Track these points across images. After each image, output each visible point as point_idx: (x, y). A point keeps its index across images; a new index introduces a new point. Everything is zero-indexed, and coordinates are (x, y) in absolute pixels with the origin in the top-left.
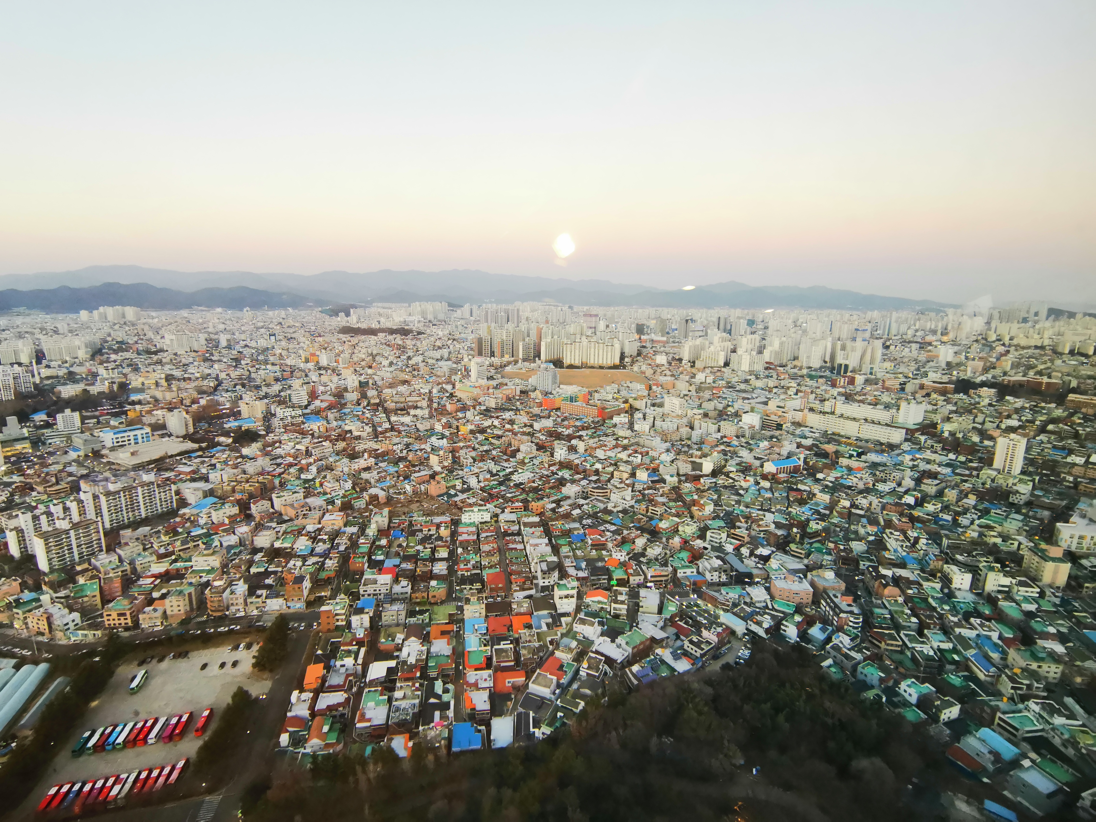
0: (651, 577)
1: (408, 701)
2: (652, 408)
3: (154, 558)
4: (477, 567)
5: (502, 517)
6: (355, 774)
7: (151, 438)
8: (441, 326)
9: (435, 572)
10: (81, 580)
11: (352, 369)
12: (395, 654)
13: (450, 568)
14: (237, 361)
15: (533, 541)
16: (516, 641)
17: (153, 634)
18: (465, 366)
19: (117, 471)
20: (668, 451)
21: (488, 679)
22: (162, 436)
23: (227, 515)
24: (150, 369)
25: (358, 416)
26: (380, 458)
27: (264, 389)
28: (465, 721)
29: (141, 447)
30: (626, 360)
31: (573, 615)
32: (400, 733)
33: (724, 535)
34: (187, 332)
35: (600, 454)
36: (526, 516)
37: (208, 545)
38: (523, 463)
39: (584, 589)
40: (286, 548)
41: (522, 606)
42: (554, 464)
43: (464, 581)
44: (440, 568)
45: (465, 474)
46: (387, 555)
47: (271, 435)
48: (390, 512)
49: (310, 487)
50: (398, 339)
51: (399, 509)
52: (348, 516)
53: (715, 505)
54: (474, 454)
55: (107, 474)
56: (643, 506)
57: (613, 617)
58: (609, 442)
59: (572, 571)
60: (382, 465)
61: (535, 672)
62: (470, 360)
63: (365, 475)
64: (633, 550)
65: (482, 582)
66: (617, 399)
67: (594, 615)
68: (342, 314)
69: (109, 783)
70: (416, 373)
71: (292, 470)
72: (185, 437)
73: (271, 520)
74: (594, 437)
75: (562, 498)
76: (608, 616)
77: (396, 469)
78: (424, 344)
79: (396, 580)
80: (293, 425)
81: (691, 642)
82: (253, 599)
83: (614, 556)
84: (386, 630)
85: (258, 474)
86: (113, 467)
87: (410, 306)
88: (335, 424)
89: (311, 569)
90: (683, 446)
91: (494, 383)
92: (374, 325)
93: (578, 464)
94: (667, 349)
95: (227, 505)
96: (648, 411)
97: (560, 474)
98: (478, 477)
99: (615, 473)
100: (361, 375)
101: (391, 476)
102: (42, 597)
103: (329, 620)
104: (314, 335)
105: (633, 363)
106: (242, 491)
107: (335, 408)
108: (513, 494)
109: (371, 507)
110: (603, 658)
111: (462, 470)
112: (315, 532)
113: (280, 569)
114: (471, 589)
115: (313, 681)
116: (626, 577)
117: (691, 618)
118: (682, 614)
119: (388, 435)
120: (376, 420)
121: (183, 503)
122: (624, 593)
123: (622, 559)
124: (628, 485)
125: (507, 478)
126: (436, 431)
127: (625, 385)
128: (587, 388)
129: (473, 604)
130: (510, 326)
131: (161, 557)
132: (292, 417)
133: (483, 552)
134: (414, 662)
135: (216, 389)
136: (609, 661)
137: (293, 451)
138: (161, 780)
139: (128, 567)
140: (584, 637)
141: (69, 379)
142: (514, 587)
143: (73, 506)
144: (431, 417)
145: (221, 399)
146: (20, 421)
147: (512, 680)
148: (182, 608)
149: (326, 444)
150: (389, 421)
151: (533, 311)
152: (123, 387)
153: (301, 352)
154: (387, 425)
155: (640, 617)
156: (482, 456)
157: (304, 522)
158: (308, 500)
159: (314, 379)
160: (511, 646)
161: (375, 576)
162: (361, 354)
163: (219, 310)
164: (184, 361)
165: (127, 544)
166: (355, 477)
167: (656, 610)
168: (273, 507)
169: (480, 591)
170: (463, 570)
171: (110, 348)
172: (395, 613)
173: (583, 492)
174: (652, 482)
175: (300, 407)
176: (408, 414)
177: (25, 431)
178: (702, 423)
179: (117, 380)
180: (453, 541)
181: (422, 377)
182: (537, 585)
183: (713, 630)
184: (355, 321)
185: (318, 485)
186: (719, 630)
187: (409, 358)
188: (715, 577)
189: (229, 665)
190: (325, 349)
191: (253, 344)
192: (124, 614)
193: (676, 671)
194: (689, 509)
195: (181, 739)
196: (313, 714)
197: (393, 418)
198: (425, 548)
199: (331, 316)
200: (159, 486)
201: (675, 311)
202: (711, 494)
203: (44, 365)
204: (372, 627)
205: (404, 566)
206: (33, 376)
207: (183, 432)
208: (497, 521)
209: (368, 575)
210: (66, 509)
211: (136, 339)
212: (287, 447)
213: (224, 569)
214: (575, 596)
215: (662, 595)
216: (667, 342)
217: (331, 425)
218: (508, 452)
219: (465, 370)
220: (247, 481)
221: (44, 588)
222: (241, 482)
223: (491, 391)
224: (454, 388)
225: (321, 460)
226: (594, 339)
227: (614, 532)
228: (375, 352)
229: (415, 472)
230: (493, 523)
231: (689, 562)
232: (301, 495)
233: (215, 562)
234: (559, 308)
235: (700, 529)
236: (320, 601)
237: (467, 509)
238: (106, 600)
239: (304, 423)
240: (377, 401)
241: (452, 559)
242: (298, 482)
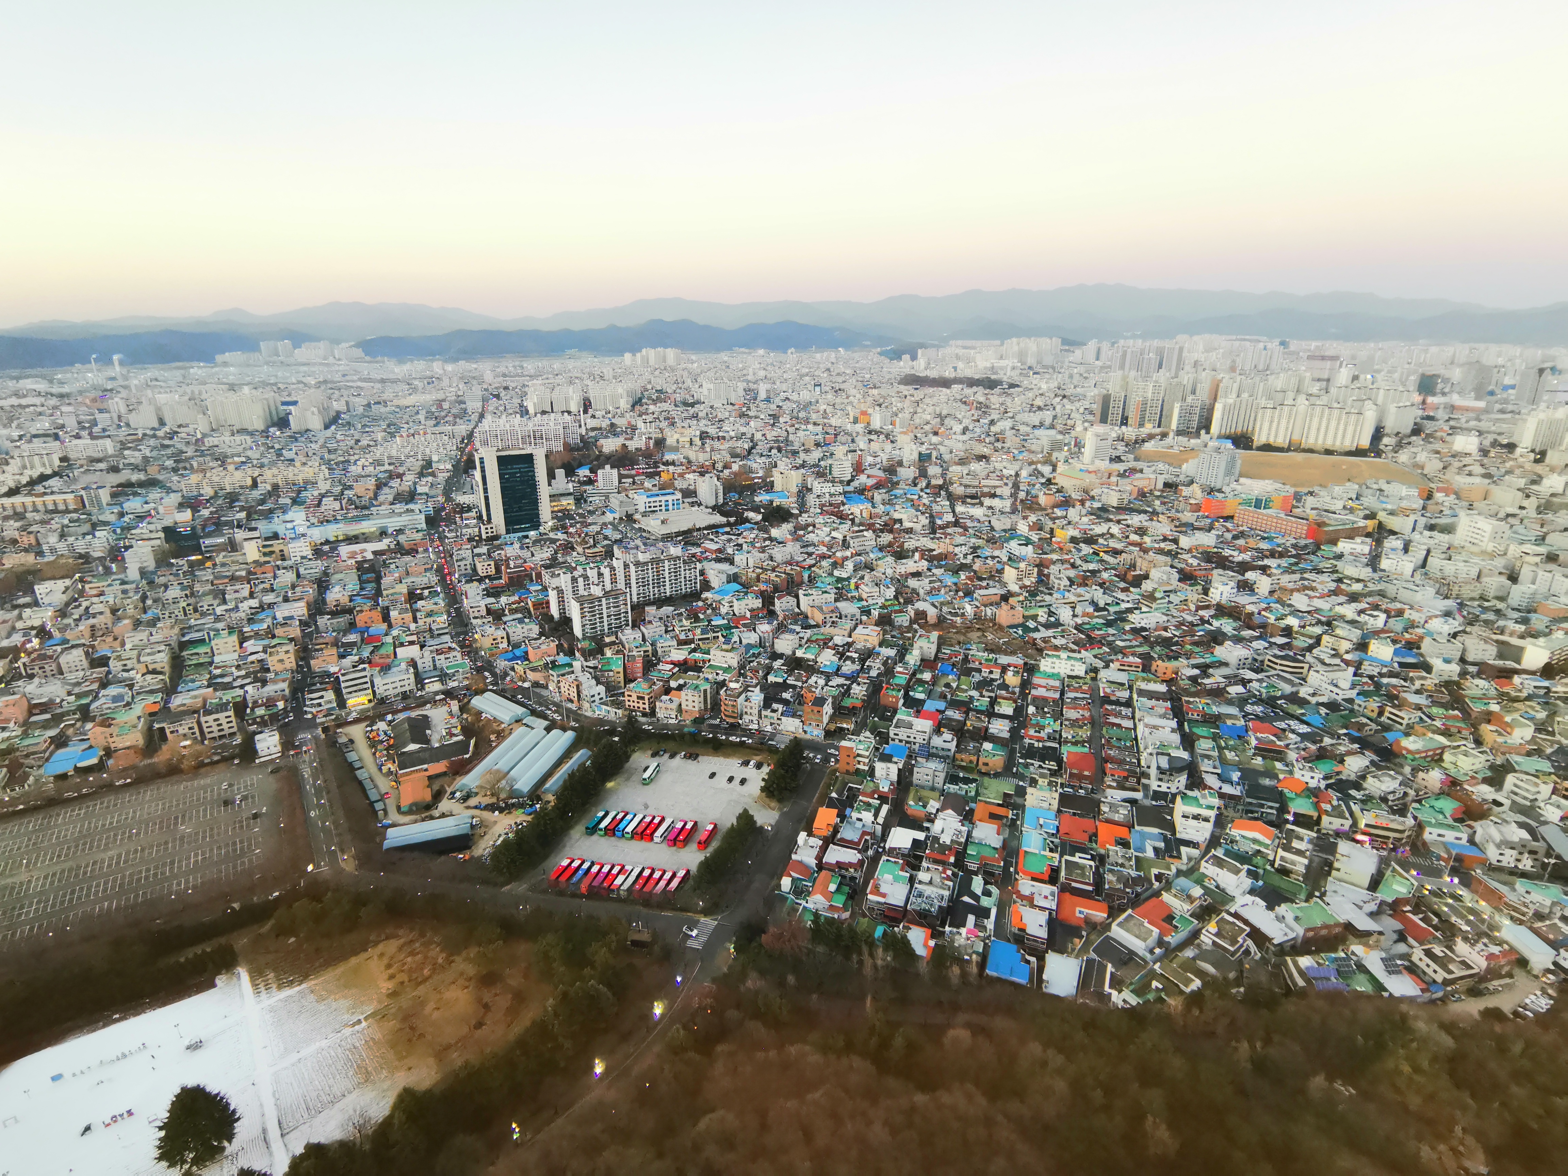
0: (1367, 825)
1: (935, 889)
2: (1427, 533)
3: (675, 643)
4: (1055, 739)
5: (1103, 674)
6: (860, 953)
7: (681, 506)
8: (1047, 376)
9: (991, 731)
10: (608, 653)
11: (912, 435)
12: (926, 825)
13: (1014, 731)
14: (775, 417)
15: (1148, 720)
16: (1101, 860)
17: (666, 726)
18: (1076, 438)
19: (648, 541)
20: (1448, 614)
21: (1050, 897)
22: (692, 504)
23: (750, 607)
24: (686, 424)
25: (912, 501)
26: (935, 562)
27: (802, 455)
28: (1009, 941)
29: (672, 515)
30: (1386, 440)
31: (1203, 846)
32: (920, 925)
33: (1546, 789)
34: (725, 380)
35: (1300, 601)
36: (1144, 679)
37: (727, 641)
38: (1151, 597)
39: (1230, 813)
40: (808, 660)
41: (1118, 812)
42: (1207, 607)
43: (1031, 753)
44: (1000, 728)
45: (1054, 600)
46: (930, 694)
47: (805, 515)
48: (940, 637)
49: (843, 588)
50: (979, 394)
51: (952, 634)
52: (885, 632)
53: (1538, 730)
54: (1072, 573)
55: (638, 542)
56: (1373, 704)
57: (1277, 870)
58: (1322, 583)
59: (1211, 781)
60: (938, 572)
61: (1125, 911)
62: (1086, 429)
63: (912, 583)
64: (1338, 773)
65: (1060, 762)
66: (1351, 510)
67: (1243, 858)
68: (906, 357)
69: (615, 871)
70: (999, 445)
71: (825, 563)
72: (714, 508)
73: (796, 623)
74: (1294, 572)
75: (1213, 663)
76: (1268, 867)
77: (955, 580)
78: (1016, 402)
79: (937, 731)
80: (831, 505)
81: (1429, 953)
82: (768, 713)
83: (1298, 774)
84: (917, 791)
85: (786, 563)
86: (644, 534)
87: (1002, 344)
88: (881, 509)
89: (835, 692)
90: (1485, 609)
91: (1121, 467)
92: (949, 374)
93: (1252, 614)
94: (1484, 425)
95: (750, 596)
96: (1416, 536)
97: (1216, 623)
98: (1074, 608)
99: (1325, 638)
100: (922, 444)
101: (947, 589)
102: (575, 663)
103: (850, 760)
104: (867, 385)
105: (1399, 446)
106: (767, 581)
107: (884, 488)
108: (1128, 643)
109: (916, 626)
110: (1248, 929)
111: (1051, 594)
112: (843, 646)
113: (799, 684)
114: (1040, 767)
115: (824, 826)
116: (1315, 815)
117: (1437, 914)
118: (1419, 904)
119: (949, 530)
120: (936, 508)
121: (706, 586)
122: (1306, 838)
123: (1313, 784)
124: (1347, 663)
125: (1121, 617)
126: (1019, 532)
127: (1375, 486)
128: (1294, 486)
129: (1041, 789)
130: (1163, 377)
131: (681, 643)
132: (831, 495)
133: (1066, 720)
134: (948, 842)
135: (749, 452)
136: (1257, 935)
137: (828, 539)
138: (662, 884)
139: (650, 648)
140: (1218, 887)
141: (609, 432)
142: (1108, 781)
143: (606, 572)
144: (1014, 511)
145: (754, 466)
146: (567, 476)
147: (1086, 911)
148: (696, 704)
149: (869, 534)
150: (954, 512)
151: (1208, 350)
152: (660, 443)
153: (849, 408)
154: (949, 518)
155: (1331, 885)
156: (1085, 578)
157: (832, 631)
158: (839, 604)
159: (862, 446)
160: (1092, 863)
161: (911, 719)
162: (926, 414)
163: (761, 352)
164: (720, 416)
165: (650, 622)
166: (900, 582)
167: (1366, 882)
168: (798, 606)
169: (1054, 773)
170: (1031, 737)
171: (649, 398)
172: (930, 772)
173: (1255, 660)
174: (1401, 665)
175: (841, 482)
176: (981, 504)
177: (570, 485)
178: (1541, 573)
179: (654, 436)
180: (1024, 695)
181: (1008, 452)
182: (1146, 787)
183: (1480, 946)
184: (923, 366)
185: (852, 586)
186: (1495, 949)
187: (992, 422)
188: (1509, 859)
189: (737, 781)
190: (880, 405)
191: (794, 397)
192: (643, 698)
193: (1386, 990)
194: (1475, 726)
195: (684, 846)
196: (821, 866)
197: (960, 508)
198: (982, 696)
199: (891, 359)
200: (685, 562)
201: (1517, 351)
202: (1532, 708)
203: (590, 414)
204: (899, 782)
205: (950, 713)
206: (580, 426)
207: (712, 503)
208: (1094, 679)
209: (903, 715)
210: (600, 575)
211: (674, 387)
212: (821, 534)
213: (741, 671)
214: (1212, 820)
215: (1384, 863)
216: (1486, 411)
217: (877, 510)
218: (1129, 577)
219: (1075, 445)
220: (773, 570)
221: (577, 654)
222: (767, 570)
223: (1114, 479)
224: (1054, 470)
225: (859, 555)
226: (1324, 400)
227: (1304, 737)
228: (944, 413)
229: (981, 588)
230: (1088, 680)
231: (1456, 820)
232: (831, 597)
233: (733, 660)
234: (1261, 345)
235: (1492, 767)
236: (840, 733)
237: (1050, 653)
238: (628, 680)
239: (844, 504)
240: (940, 482)
241: (1019, 718)
242: (830, 580)
